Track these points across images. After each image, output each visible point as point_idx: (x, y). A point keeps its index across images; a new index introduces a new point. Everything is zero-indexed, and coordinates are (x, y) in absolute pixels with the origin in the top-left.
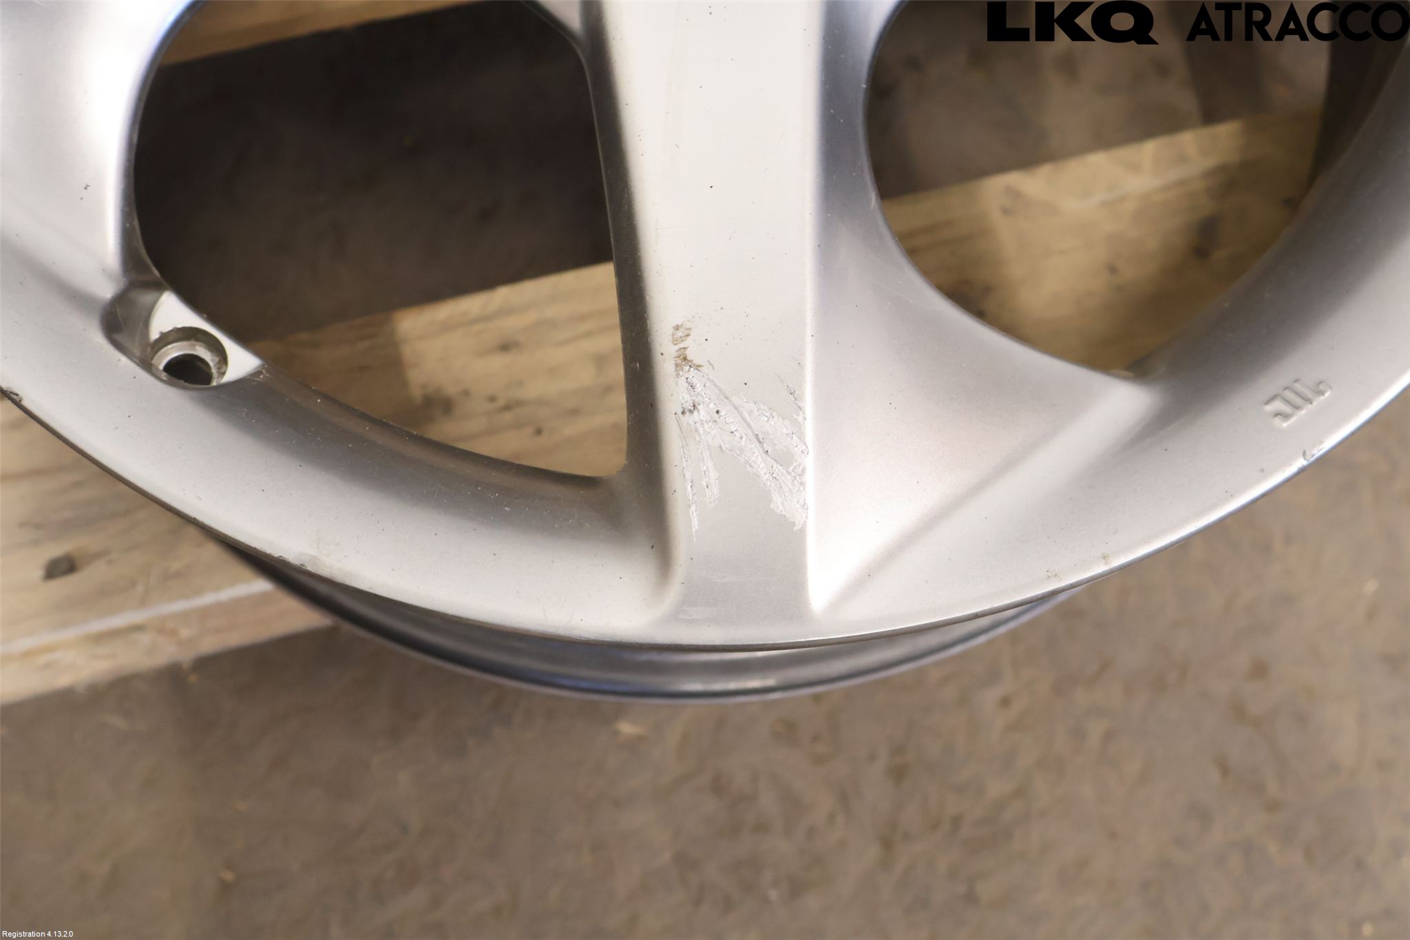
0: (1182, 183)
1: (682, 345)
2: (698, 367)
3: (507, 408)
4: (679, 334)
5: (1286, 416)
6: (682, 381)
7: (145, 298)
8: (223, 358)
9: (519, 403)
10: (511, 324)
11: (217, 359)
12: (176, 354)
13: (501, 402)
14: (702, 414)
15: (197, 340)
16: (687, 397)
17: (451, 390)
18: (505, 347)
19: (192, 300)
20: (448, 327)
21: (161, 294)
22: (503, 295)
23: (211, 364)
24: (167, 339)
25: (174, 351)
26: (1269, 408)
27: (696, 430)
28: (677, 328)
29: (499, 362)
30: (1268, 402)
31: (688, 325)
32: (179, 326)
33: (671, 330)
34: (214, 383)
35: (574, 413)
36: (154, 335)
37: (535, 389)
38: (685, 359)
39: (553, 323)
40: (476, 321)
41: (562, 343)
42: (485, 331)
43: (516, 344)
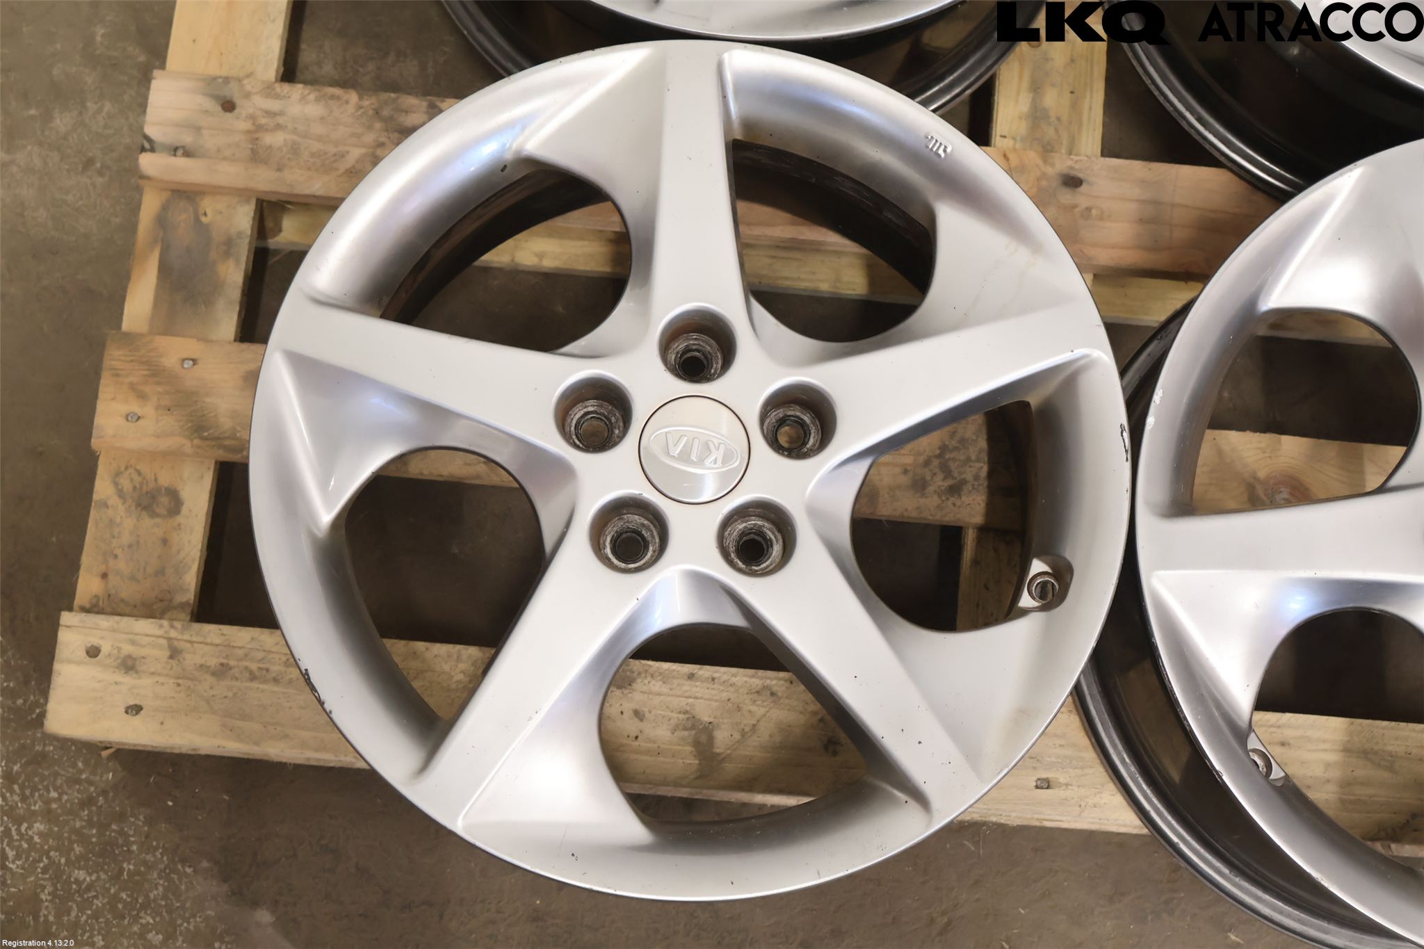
39: (1309, 739)
40: (1272, 726)
41: (1309, 751)
42: (1275, 733)
43: (1289, 744)
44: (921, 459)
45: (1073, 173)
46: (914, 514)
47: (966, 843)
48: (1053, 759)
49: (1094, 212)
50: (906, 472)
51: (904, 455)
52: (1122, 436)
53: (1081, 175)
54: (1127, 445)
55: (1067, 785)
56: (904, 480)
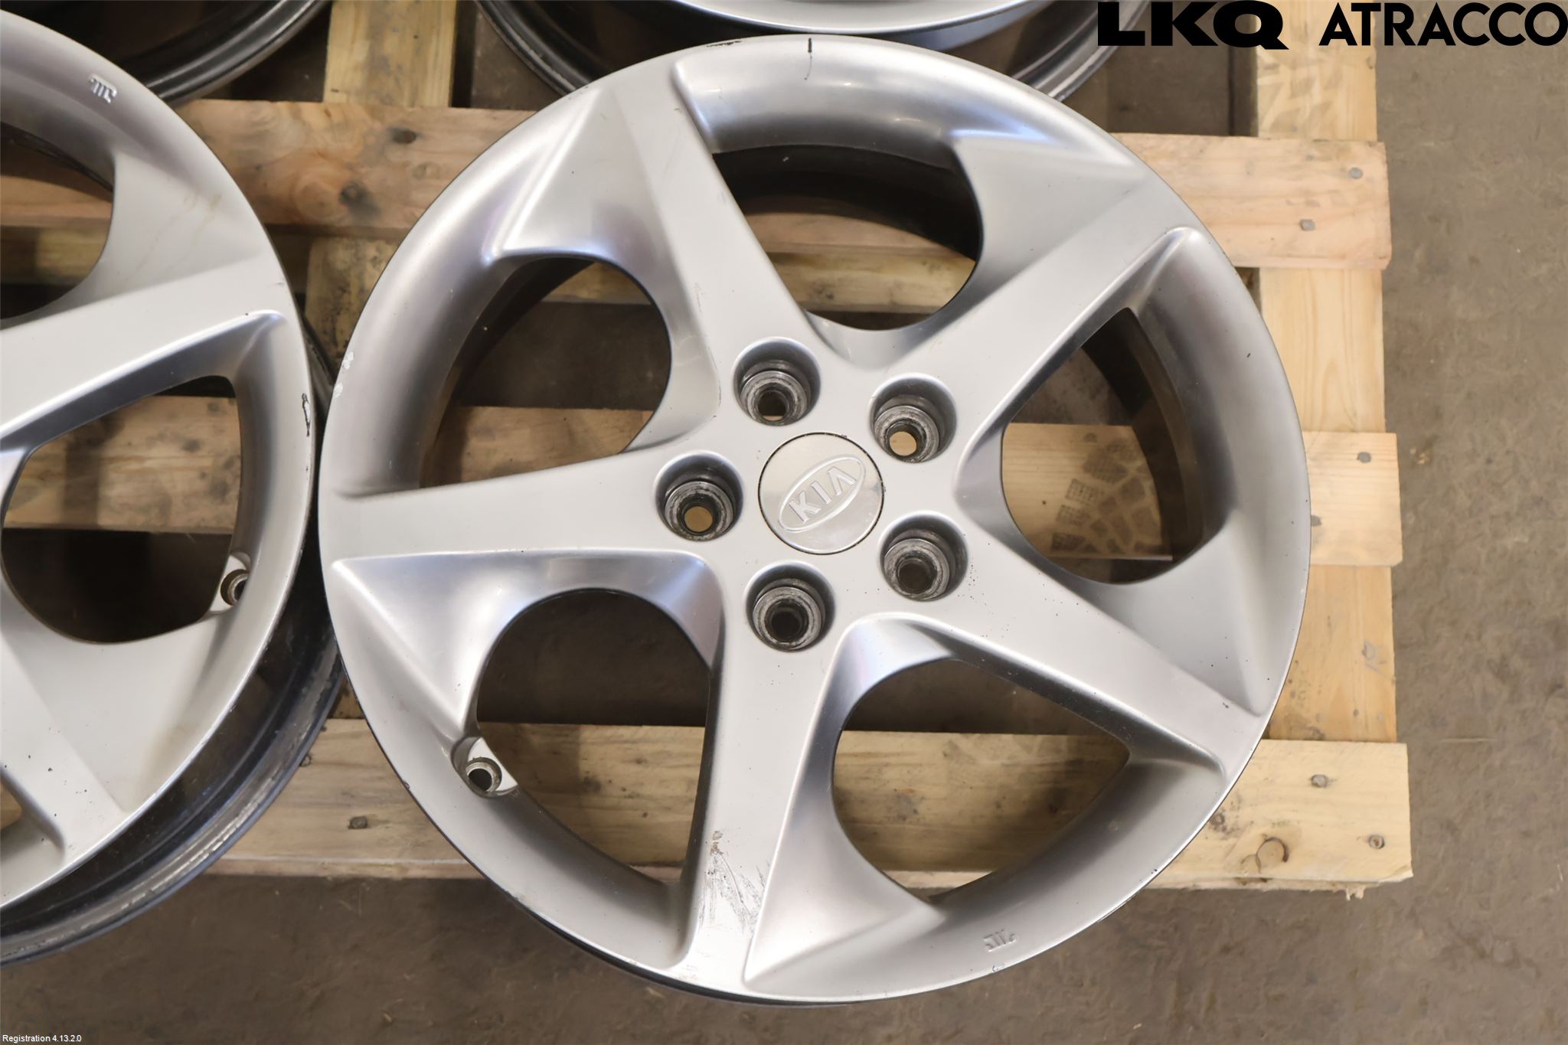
0: (1055, 764)
1: (717, 841)
2: (721, 853)
3: (630, 797)
4: (717, 835)
5: (992, 947)
6: (712, 859)
7: (470, 740)
8: (499, 777)
9: (638, 796)
10: (646, 749)
11: (495, 775)
12: (477, 768)
13: (627, 793)
14: (717, 876)
15: (489, 763)
16: (712, 866)
17: (602, 778)
18: (639, 761)
19: (493, 746)
20: (609, 741)
21: (478, 739)
22: (645, 731)
23: (492, 777)
24: (475, 760)
25: (477, 766)
26: (986, 940)
27: (713, 883)
28: (716, 832)
29: (634, 769)
30: (986, 938)
31: (721, 832)
32: (483, 756)
33: (713, 833)
34: (490, 789)
35: (668, 809)
36: (470, 759)
37: (650, 790)
38: (716, 848)
39: (669, 754)
40: (626, 742)
41: (671, 767)
42: (630, 749)
43: (646, 761)
44: (222, 461)
45: (405, 127)
46: (213, 524)
47: (342, 902)
48: (371, 794)
49: (429, 171)
50: (203, 476)
51: (202, 457)
52: (304, 407)
53: (414, 129)
54: (308, 417)
55: (386, 822)
56: (201, 485)
